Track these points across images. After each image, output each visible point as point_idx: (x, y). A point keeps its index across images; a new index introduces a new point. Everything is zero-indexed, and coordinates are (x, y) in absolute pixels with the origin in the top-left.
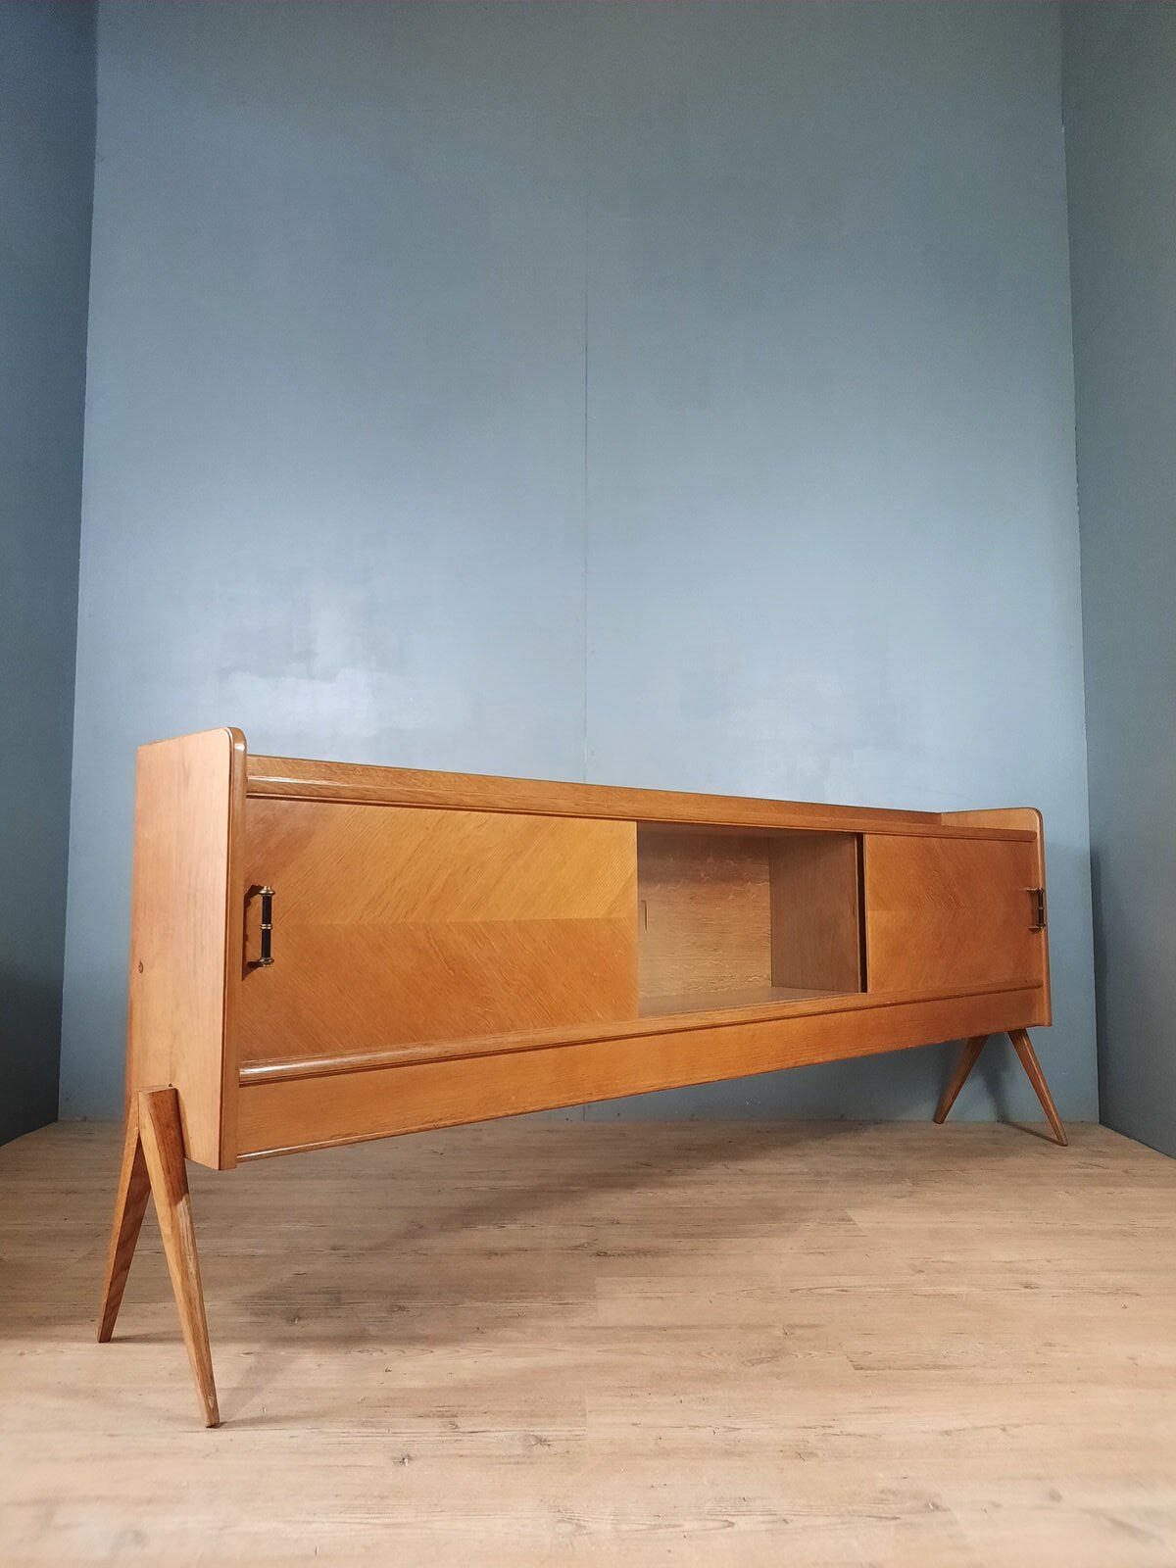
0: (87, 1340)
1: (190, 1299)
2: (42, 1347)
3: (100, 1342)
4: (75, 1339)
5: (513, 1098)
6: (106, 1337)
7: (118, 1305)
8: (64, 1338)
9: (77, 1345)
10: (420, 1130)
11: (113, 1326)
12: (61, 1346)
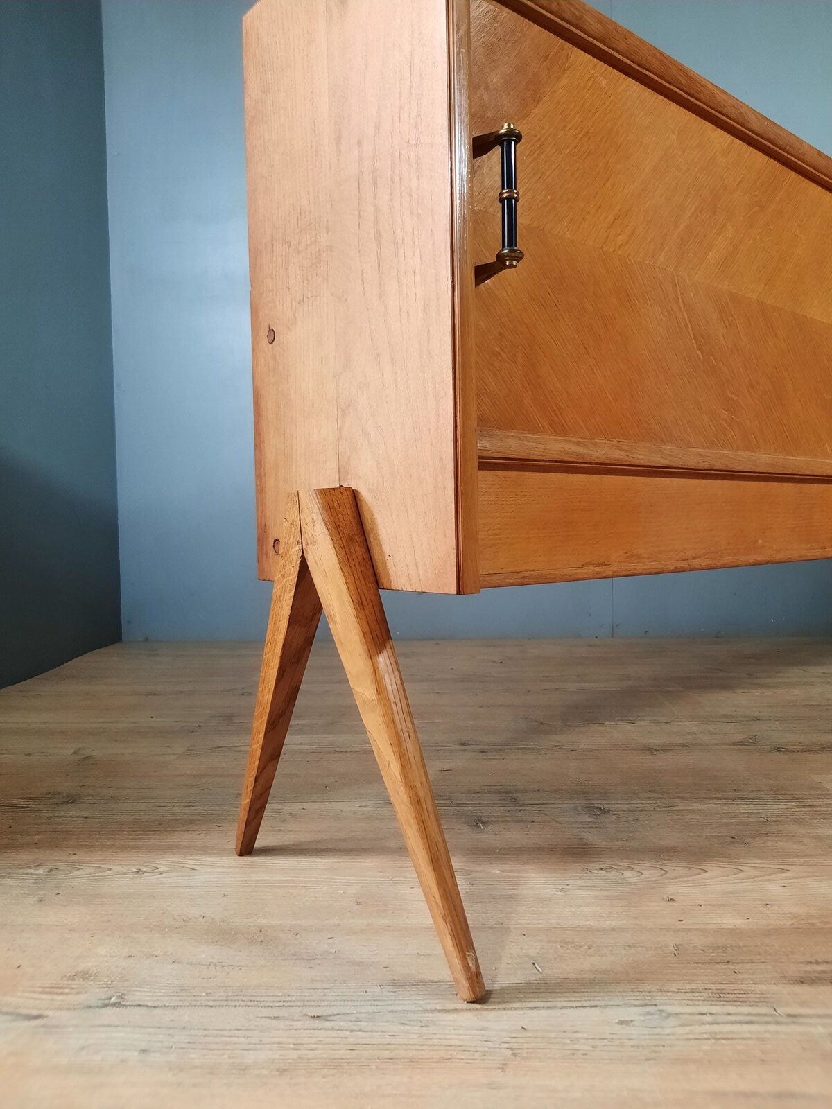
0: (221, 851)
1: (418, 800)
2: (165, 862)
3: (241, 854)
4: (205, 850)
5: (760, 541)
6: (247, 848)
7: (264, 807)
8: (189, 849)
9: (209, 860)
10: (676, 570)
11: (256, 834)
12: (189, 861)
